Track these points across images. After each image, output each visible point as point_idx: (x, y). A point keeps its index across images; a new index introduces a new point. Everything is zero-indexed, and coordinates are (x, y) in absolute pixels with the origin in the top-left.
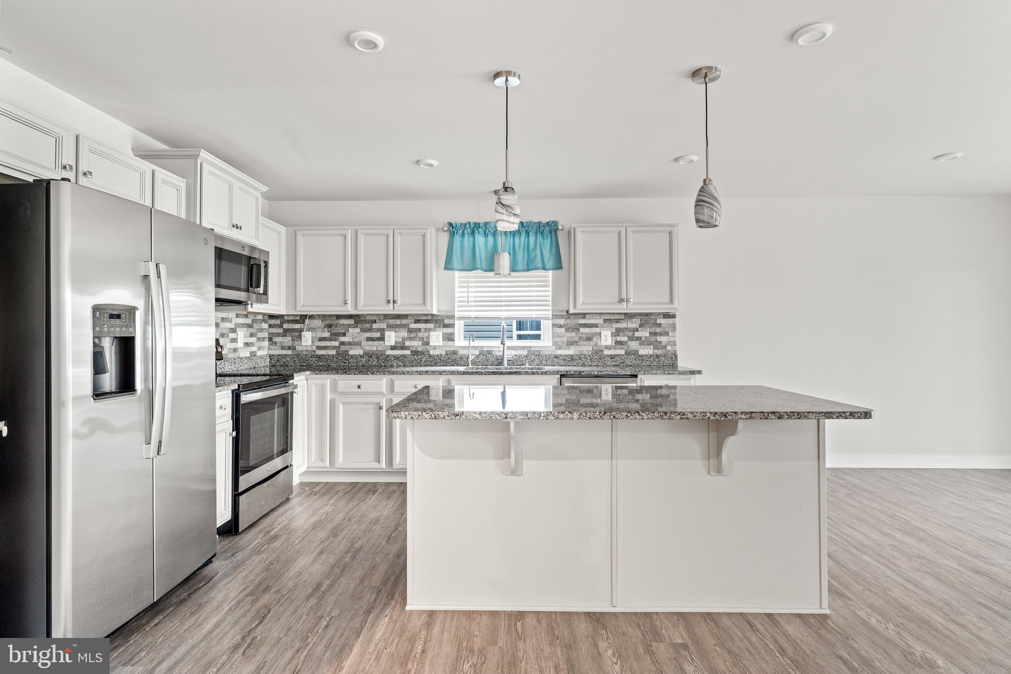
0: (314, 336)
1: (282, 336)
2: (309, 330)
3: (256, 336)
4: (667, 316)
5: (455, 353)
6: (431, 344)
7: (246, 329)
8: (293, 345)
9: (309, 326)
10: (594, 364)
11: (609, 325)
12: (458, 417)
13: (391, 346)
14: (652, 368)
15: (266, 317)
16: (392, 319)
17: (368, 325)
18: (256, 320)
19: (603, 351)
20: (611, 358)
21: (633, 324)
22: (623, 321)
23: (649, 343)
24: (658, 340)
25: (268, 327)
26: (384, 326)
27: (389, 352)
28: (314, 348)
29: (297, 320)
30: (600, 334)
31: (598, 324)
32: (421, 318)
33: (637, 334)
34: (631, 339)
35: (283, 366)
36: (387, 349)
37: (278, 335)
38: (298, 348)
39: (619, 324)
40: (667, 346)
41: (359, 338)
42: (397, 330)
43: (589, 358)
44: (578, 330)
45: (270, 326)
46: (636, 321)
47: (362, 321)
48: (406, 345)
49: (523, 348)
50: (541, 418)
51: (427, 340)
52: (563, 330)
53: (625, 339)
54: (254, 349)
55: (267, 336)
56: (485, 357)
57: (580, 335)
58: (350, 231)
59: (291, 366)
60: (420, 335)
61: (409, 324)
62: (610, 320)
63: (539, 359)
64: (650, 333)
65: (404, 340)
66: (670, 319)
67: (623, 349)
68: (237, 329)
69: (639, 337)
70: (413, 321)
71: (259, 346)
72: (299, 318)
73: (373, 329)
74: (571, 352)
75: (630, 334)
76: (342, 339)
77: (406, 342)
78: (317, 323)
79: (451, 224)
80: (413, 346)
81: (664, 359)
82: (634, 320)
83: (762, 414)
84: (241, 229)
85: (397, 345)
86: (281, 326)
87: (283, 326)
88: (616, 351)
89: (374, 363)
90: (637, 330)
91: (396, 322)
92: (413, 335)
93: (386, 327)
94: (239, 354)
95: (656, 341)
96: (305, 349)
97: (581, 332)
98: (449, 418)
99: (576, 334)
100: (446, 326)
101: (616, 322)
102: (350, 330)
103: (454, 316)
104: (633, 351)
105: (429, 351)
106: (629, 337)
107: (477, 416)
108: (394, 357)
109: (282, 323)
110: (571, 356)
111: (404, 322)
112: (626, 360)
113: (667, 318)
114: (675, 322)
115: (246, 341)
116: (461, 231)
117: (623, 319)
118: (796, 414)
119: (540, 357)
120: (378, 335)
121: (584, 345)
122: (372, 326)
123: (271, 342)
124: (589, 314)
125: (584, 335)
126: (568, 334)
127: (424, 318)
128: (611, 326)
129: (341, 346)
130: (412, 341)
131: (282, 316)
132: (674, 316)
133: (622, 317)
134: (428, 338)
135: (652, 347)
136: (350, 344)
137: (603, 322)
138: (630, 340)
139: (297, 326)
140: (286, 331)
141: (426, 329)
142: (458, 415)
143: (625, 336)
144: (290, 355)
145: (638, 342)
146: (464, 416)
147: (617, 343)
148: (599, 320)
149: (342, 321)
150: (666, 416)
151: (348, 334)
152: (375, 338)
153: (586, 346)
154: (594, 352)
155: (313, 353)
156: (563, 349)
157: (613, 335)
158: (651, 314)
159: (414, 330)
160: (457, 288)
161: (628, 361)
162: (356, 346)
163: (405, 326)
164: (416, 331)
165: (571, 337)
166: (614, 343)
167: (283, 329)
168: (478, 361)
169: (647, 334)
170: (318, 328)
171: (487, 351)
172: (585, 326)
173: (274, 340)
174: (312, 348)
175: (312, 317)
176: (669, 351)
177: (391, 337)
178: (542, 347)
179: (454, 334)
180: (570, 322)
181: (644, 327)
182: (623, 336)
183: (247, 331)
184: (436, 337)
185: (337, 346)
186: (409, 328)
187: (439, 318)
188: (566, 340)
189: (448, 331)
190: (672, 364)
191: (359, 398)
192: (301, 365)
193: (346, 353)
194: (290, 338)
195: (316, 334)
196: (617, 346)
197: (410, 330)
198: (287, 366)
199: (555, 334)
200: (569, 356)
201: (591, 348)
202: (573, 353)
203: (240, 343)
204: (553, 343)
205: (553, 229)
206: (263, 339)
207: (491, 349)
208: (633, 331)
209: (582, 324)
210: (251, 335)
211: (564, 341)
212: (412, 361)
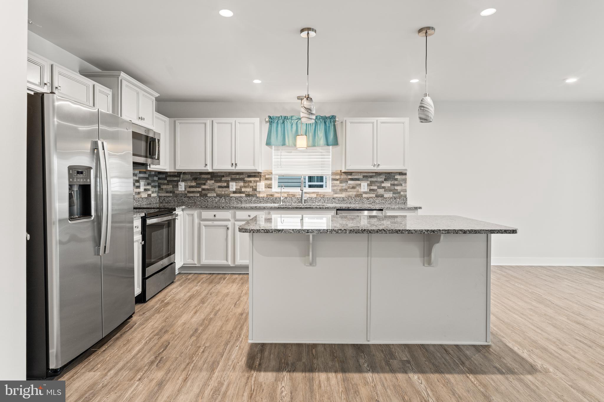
0: (186, 185)
1: (166, 185)
2: (183, 181)
3: (151, 185)
4: (401, 174)
5: (272, 195)
6: (258, 190)
7: (145, 180)
8: (173, 190)
9: (183, 179)
10: (357, 203)
13: (233, 191)
14: (392, 205)
15: (157, 174)
16: (234, 175)
17: (219, 178)
18: (151, 175)
19: (362, 195)
20: (367, 199)
21: (379, 179)
23: (390, 190)
25: (157, 179)
27: (232, 195)
28: (186, 192)
29: (175, 175)
30: (360, 185)
31: (359, 178)
32: (252, 175)
33: (383, 185)
34: (379, 187)
35: (167, 203)
36: (231, 193)
37: (164, 184)
38: (176, 192)
39: (372, 178)
40: (401, 192)
41: (214, 186)
42: (237, 181)
44: (347, 182)
45: (159, 179)
46: (382, 177)
47: (216, 176)
48: (242, 191)
49: (313, 193)
50: (328, 233)
51: (256, 188)
52: (338, 182)
53: (375, 188)
54: (150, 192)
55: (157, 185)
56: (290, 198)
57: (348, 185)
58: (208, 121)
59: (172, 203)
60: (251, 184)
61: (244, 178)
62: (367, 176)
63: (323, 200)
64: (391, 184)
65: (241, 187)
66: (403, 176)
67: (374, 194)
68: (140, 180)
69: (384, 187)
70: (247, 176)
71: (153, 190)
72: (177, 174)
73: (222, 181)
75: (378, 184)
76: (204, 187)
77: (242, 189)
78: (188, 177)
79: (270, 117)
80: (246, 191)
81: (399, 200)
82: (381, 176)
84: (144, 120)
85: (237, 191)
86: (165, 179)
87: (167, 179)
88: (370, 195)
89: (223, 201)
90: (383, 182)
91: (236, 177)
92: (247, 185)
93: (230, 180)
94: (141, 195)
95: (395, 189)
96: (181, 192)
97: (348, 183)
99: (346, 184)
100: (266, 179)
101: (370, 178)
102: (208, 181)
103: (272, 173)
104: (380, 195)
105: (256, 195)
106: (378, 187)
107: (291, 231)
108: (235, 198)
109: (166, 177)
110: (343, 198)
111: (241, 176)
112: (376, 200)
113: (401, 175)
114: (406, 178)
115: (145, 188)
116: (277, 121)
117: (374, 176)
119: (324, 199)
120: (225, 184)
121: (351, 191)
122: (222, 179)
123: (160, 189)
124: (354, 172)
125: (351, 185)
126: (341, 185)
127: (254, 174)
128: (367, 180)
129: (202, 191)
130: (246, 188)
131: (167, 173)
132: (405, 174)
133: (374, 174)
134: (256, 186)
135: (392, 192)
136: (208, 190)
137: (362, 178)
138: (379, 189)
139: (176, 179)
140: (169, 181)
141: (254, 181)
142: (280, 231)
144: (171, 196)
145: (384, 189)
147: (371, 190)
148: (360, 176)
149: (203, 176)
150: (400, 231)
151: (207, 184)
152: (224, 186)
153: (352, 192)
154: (357, 196)
155: (185, 195)
156: (338, 194)
157: (368, 185)
158: (392, 173)
159: (247, 182)
160: (274, 156)
161: (377, 201)
162: (212, 191)
163: (242, 180)
164: (248, 182)
165: (343, 186)
166: (369, 191)
167: (167, 180)
168: (286, 201)
169: (389, 185)
170: (189, 180)
171: (292, 195)
172: (352, 179)
173: (162, 187)
174: (185, 192)
175: (184, 173)
176: (402, 195)
177: (233, 186)
178: (325, 193)
179: (272, 184)
180: (342, 177)
181: (387, 180)
182: (374, 186)
183: (146, 182)
184: (261, 186)
185: (200, 191)
186: (244, 181)
187: (262, 174)
188: (340, 188)
189: (268, 182)
190: (404, 203)
191: (215, 223)
192: (178, 203)
193: (206, 195)
194: (171, 186)
195: (187, 184)
196: (371, 192)
197: (245, 182)
198: (170, 203)
199: (334, 185)
200: (341, 198)
201: (355, 193)
202: (344, 196)
203: (142, 189)
204: (332, 190)
205: (332, 120)
206: (154, 187)
207: (294, 193)
208: (380, 183)
209: (350, 179)
210: (148, 184)
211: (338, 189)
212: (246, 201)
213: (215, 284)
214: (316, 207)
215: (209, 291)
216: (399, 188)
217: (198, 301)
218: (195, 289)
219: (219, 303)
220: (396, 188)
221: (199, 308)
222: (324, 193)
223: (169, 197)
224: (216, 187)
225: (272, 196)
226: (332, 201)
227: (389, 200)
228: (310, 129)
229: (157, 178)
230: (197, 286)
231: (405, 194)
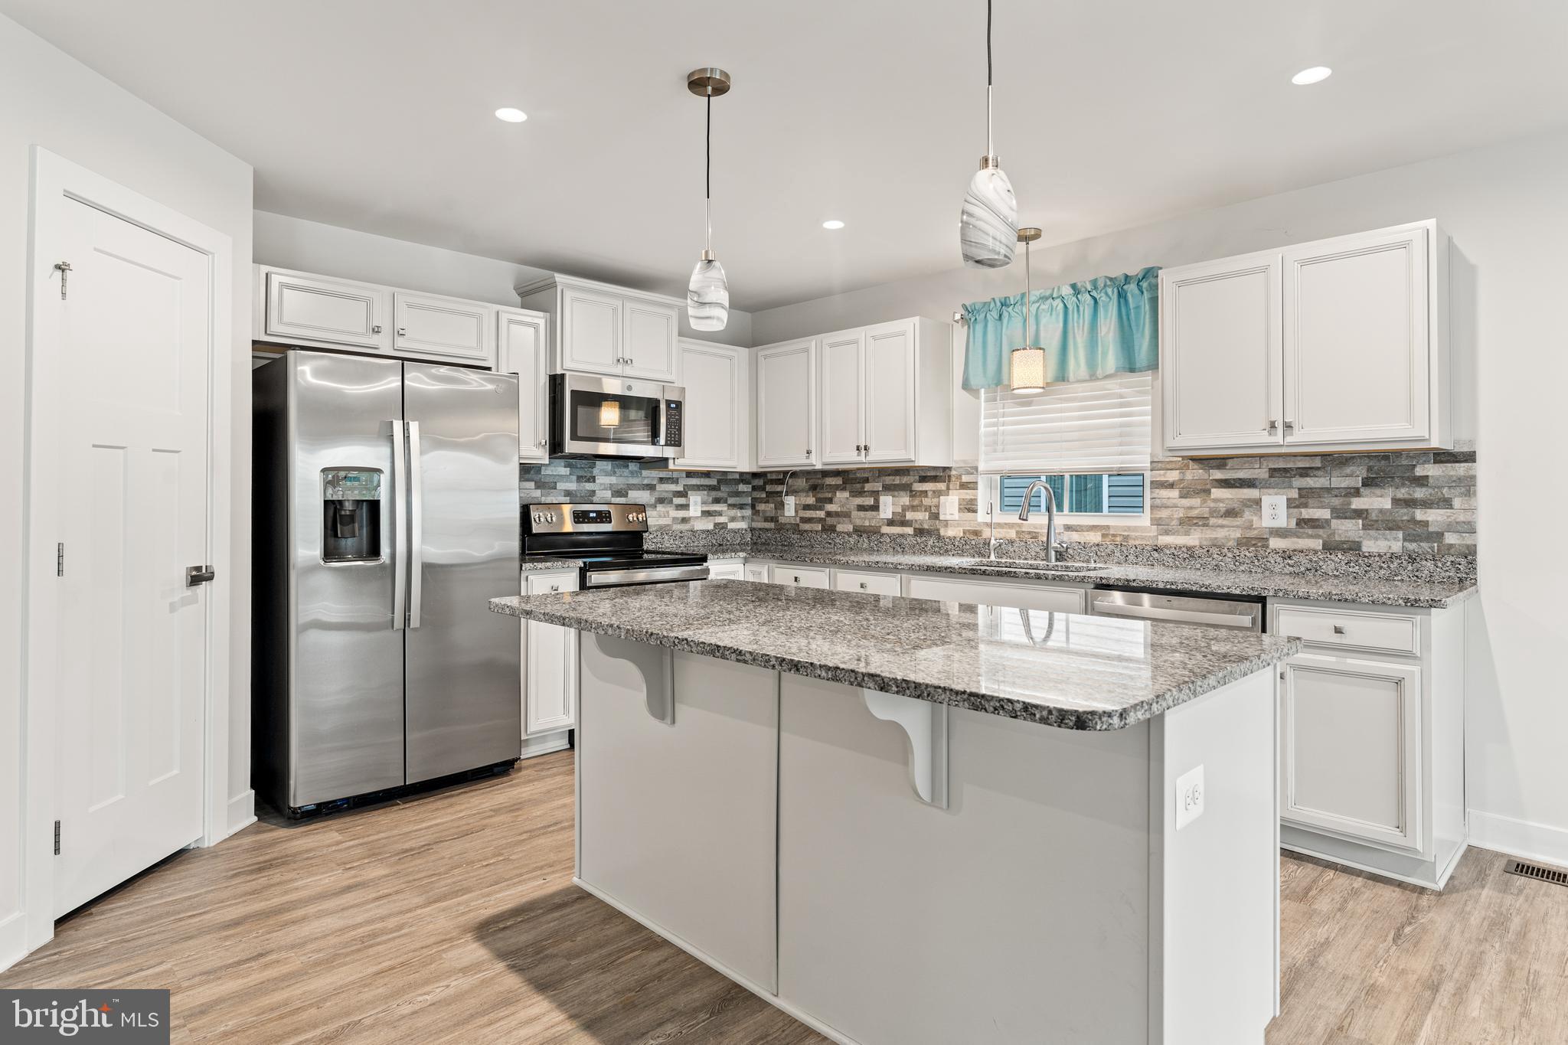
0: (797, 503)
1: (765, 503)
2: (793, 493)
3: (730, 502)
4: (1442, 457)
5: (976, 533)
6: (942, 517)
7: (706, 492)
8: (776, 515)
9: (793, 488)
10: (1242, 568)
11: (1284, 482)
13: (888, 520)
14: (1396, 586)
15: (748, 476)
16: (889, 475)
17: (858, 486)
18: (727, 480)
19: (1267, 539)
20: (1284, 558)
21: (1339, 481)
22: (1320, 473)
23: (1390, 525)
24: (1419, 518)
25: (750, 490)
26: (878, 486)
27: (886, 530)
28: (798, 519)
29: (779, 479)
30: (1258, 502)
31: (1255, 479)
32: (929, 474)
33: (1357, 503)
34: (1341, 513)
35: (764, 544)
36: (882, 525)
37: (761, 500)
38: (782, 520)
39: (1308, 479)
40: (1445, 533)
42: (896, 493)
43: (1230, 555)
44: (1208, 492)
45: (754, 488)
46: (1353, 472)
47: (852, 479)
48: (907, 518)
49: (1093, 528)
51: (937, 511)
52: (1174, 493)
53: (1324, 514)
54: (722, 520)
55: (750, 502)
56: (1023, 544)
57: (1212, 505)
58: (813, 343)
59: (772, 546)
60: (926, 501)
61: (912, 484)
62: (1285, 470)
63: (1121, 552)
64: (1396, 501)
65: (905, 509)
66: (1457, 465)
67: (1318, 537)
68: (689, 492)
69: (1362, 510)
70: (917, 478)
71: (733, 515)
72: (782, 477)
73: (865, 492)
74: (1189, 539)
75: (1337, 502)
76: (830, 507)
77: (907, 513)
78: (801, 483)
79: (965, 308)
80: (916, 521)
81: (1432, 568)
82: (1348, 470)
85: (895, 519)
86: (764, 488)
87: (766, 488)
88: (1300, 541)
90: (1357, 493)
91: (894, 481)
92: (916, 502)
93: (881, 489)
94: (693, 526)
95: (1413, 521)
96: (788, 521)
97: (1212, 497)
99: (1204, 501)
100: (964, 486)
101: (1301, 476)
102: (838, 494)
103: (976, 468)
104: (1344, 542)
105: (938, 530)
106: (1334, 510)
108: (891, 537)
109: (765, 484)
110: (1189, 548)
111: (905, 480)
112: (1321, 563)
113: (1448, 462)
114: (1471, 473)
115: (707, 509)
116: (983, 315)
117: (1318, 469)
119: (1123, 548)
120: (871, 501)
121: (1222, 526)
122: (864, 488)
123: (754, 511)
124: (1232, 457)
125: (1221, 505)
126: (1186, 502)
127: (932, 473)
128: (1286, 485)
130: (914, 511)
131: (765, 474)
132: (1468, 458)
133: (1317, 463)
134: (938, 506)
135: (1400, 534)
136: (837, 514)
137: (1267, 476)
138: (1338, 517)
139: (780, 488)
140: (770, 494)
141: (934, 492)
143: (1322, 507)
144: (771, 530)
145: (1360, 521)
147: (1302, 523)
148: (1258, 471)
149: (828, 481)
151: (835, 500)
152: (868, 506)
153: (1227, 529)
154: (1244, 543)
155: (795, 528)
156: (1173, 534)
157: (1291, 504)
158: (1398, 454)
159: (918, 494)
160: (984, 419)
161: (1328, 567)
162: (844, 519)
163: (907, 488)
164: (920, 496)
165: (1191, 508)
166: (1293, 524)
167: (767, 492)
168: (1012, 550)
169: (1387, 504)
170: (802, 491)
171: (1029, 533)
172: (1226, 484)
173: (757, 508)
174: (796, 521)
175: (794, 474)
176: (1451, 546)
177: (889, 506)
178: (1129, 528)
179: (976, 500)
180: (1189, 475)
181: (1377, 485)
182: (1319, 508)
183: (708, 495)
184: (950, 505)
185: (823, 518)
186: (911, 491)
187: (953, 473)
188: (1180, 514)
189: (967, 494)
190: (1457, 580)
192: (782, 545)
193: (832, 529)
194: (772, 506)
195: (800, 499)
196: (1301, 530)
197: (913, 494)
198: (768, 544)
199: (1158, 502)
200: (1184, 549)
201: (1236, 534)
202: (1197, 543)
203: (695, 510)
204: (1152, 519)
206: (741, 507)
207: (1036, 528)
208: (1345, 496)
209: (1216, 480)
210: (717, 501)
211: (1175, 516)
212: (914, 547)
214: (1027, 573)
216: (1434, 517)
220: (1420, 515)
222: (1125, 531)
223: (767, 530)
224: (853, 508)
225: (976, 535)
226: (1151, 558)
227: (1385, 566)
229: (750, 486)
231: (1469, 542)
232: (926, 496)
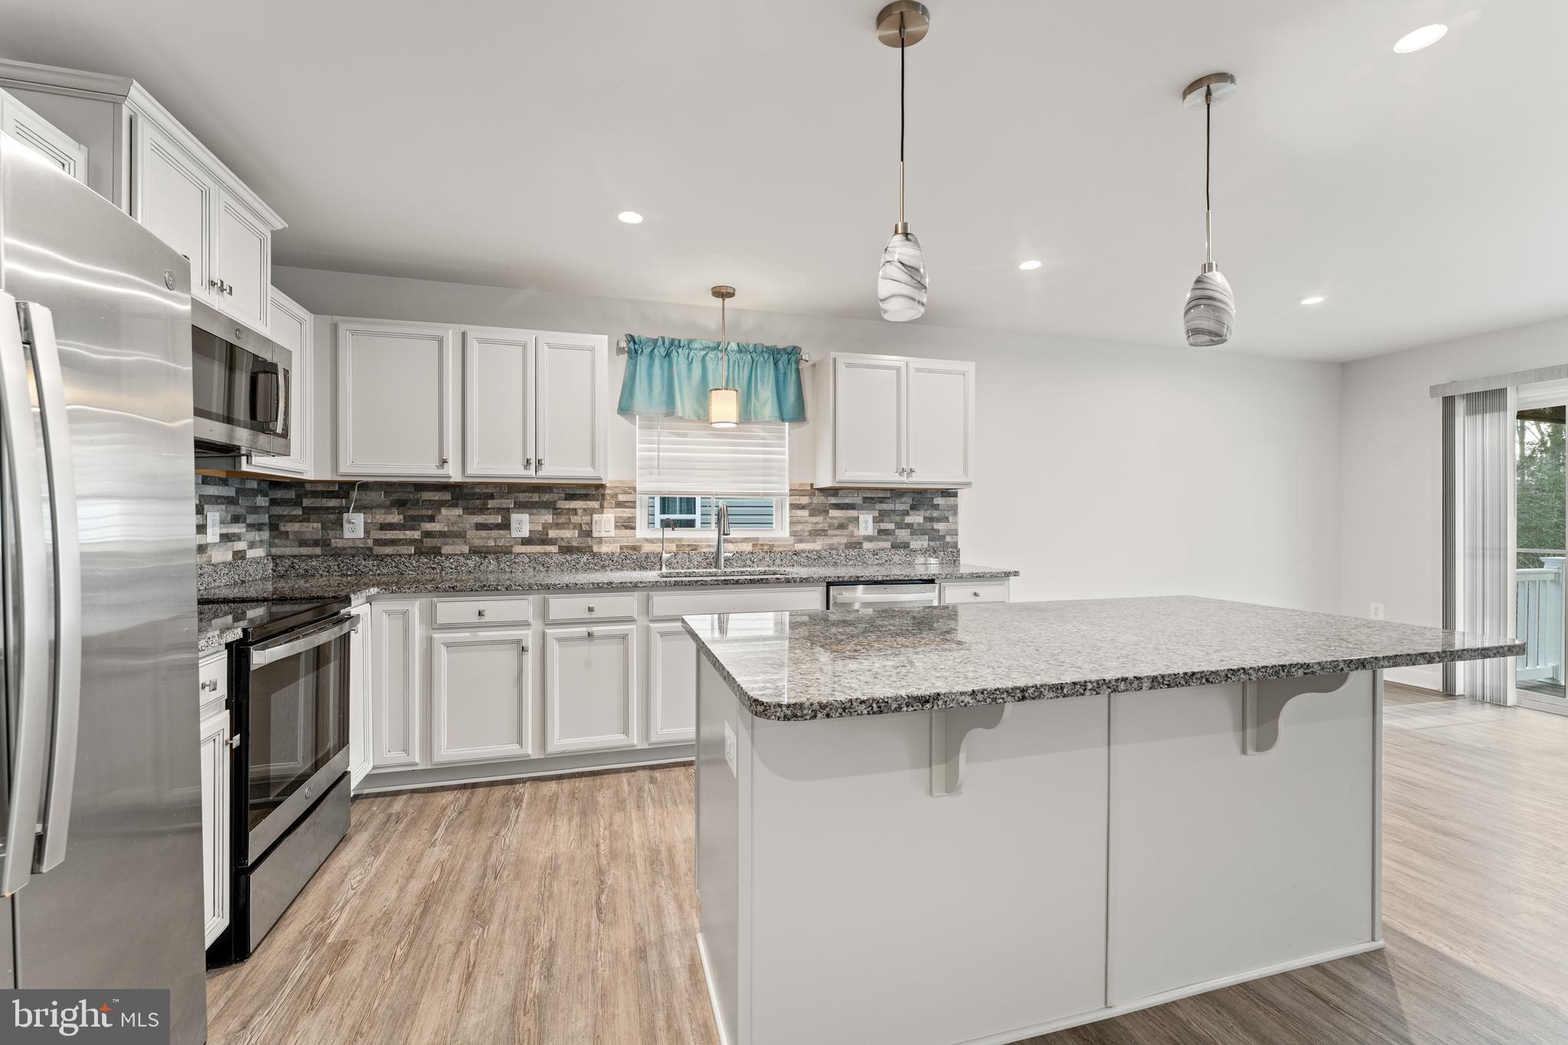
0: (369, 521)
1: (300, 522)
2: (358, 509)
3: (244, 521)
4: (948, 493)
5: (635, 548)
6: (595, 534)
7: (223, 507)
8: (325, 538)
9: (357, 504)
11: (870, 507)
12: (928, 706)
13: (522, 539)
15: (265, 486)
16: (524, 492)
17: (478, 502)
18: (245, 489)
19: (862, 543)
20: (873, 555)
21: (902, 505)
22: (890, 501)
23: (923, 532)
24: (935, 528)
25: (267, 505)
26: (508, 503)
27: (518, 549)
28: (370, 543)
29: (332, 492)
30: (857, 519)
31: (854, 504)
32: (578, 492)
33: (908, 520)
34: (900, 525)
35: (303, 576)
36: (516, 544)
37: (292, 519)
38: (336, 543)
39: (883, 504)
40: (947, 536)
41: (460, 525)
42: (535, 511)
43: (843, 554)
44: (827, 512)
45: (274, 502)
46: (906, 501)
47: (467, 494)
48: (550, 536)
49: (745, 540)
51: (588, 529)
52: (806, 513)
53: (891, 526)
54: (241, 546)
55: (267, 521)
56: (686, 555)
57: (830, 521)
59: (322, 575)
60: (575, 519)
61: (555, 501)
62: (872, 498)
63: (770, 558)
64: (925, 518)
65: (546, 527)
66: (951, 498)
67: (888, 540)
68: (206, 506)
69: (910, 523)
70: (563, 495)
71: (252, 539)
72: (337, 488)
73: (488, 509)
74: (817, 545)
75: (898, 519)
76: (429, 526)
77: (550, 532)
78: (377, 497)
79: (631, 339)
80: (562, 539)
81: (942, 555)
82: (904, 500)
83: (1409, 658)
84: (230, 293)
85: (533, 536)
86: (297, 502)
87: (302, 503)
88: (879, 543)
89: (491, 567)
90: (907, 513)
91: (531, 497)
92: (562, 520)
93: (512, 506)
94: (211, 556)
95: (933, 529)
96: (351, 544)
97: (830, 515)
98: (911, 709)
99: (825, 519)
100: (620, 505)
101: (880, 503)
102: (444, 511)
103: (634, 489)
104: (901, 543)
105: (591, 547)
106: (896, 524)
108: (529, 557)
109: (300, 495)
110: (818, 552)
111: (546, 497)
112: (893, 557)
113: (946, 496)
114: (956, 503)
115: (224, 531)
116: (650, 349)
117: (888, 498)
118: (1449, 653)
119: (772, 554)
120: (499, 519)
121: (836, 536)
122: (487, 504)
123: (275, 533)
124: (843, 488)
125: (835, 521)
126: (814, 519)
127: (583, 492)
128: (872, 508)
129: (425, 540)
130: (560, 529)
131: (300, 483)
132: (955, 495)
133: (887, 494)
134: (591, 524)
135: (927, 537)
136: (442, 534)
137: (861, 502)
138: (899, 528)
139: (333, 503)
140: (307, 511)
141: (585, 510)
142: (927, 701)
143: (891, 522)
144: (318, 556)
145: (909, 530)
146: (940, 703)
147: (881, 532)
148: (856, 498)
149: (427, 496)
150: (1284, 671)
151: (439, 517)
152: (493, 524)
153: (839, 537)
154: (850, 546)
155: (367, 553)
156: (805, 542)
157: (876, 520)
158: (926, 490)
159: (564, 511)
160: (639, 443)
161: (896, 559)
162: (455, 539)
163: (551, 506)
164: (567, 513)
165: (816, 523)
166: (876, 533)
167: (303, 508)
168: (675, 561)
169: (921, 521)
170: (379, 506)
171: (689, 546)
172: (838, 507)
173: (282, 529)
174: (366, 543)
175: (364, 486)
176: (948, 542)
177: (522, 524)
178: (774, 539)
179: (635, 518)
180: (815, 500)
181: (917, 509)
182: (889, 522)
183: (227, 511)
184: (605, 523)
185: (417, 540)
186: (555, 509)
187: (608, 491)
188: (809, 527)
189: (625, 513)
190: (953, 562)
191: (480, 634)
192: (343, 575)
193: (436, 551)
194: (318, 525)
195: (374, 517)
196: (881, 537)
197: (556, 511)
198: (313, 576)
199: (794, 519)
200: (815, 553)
201: (845, 540)
202: (820, 548)
203: (212, 535)
204: (790, 532)
205: (793, 359)
206: (259, 527)
207: (695, 542)
208: (902, 515)
209: (833, 504)
210: (236, 519)
211: (806, 529)
212: (562, 564)
213: (495, 829)
215: (485, 860)
216: (940, 526)
217: (459, 914)
218: (433, 860)
219: (541, 912)
220: (936, 526)
221: (472, 948)
223: (310, 557)
224: (468, 526)
225: (636, 550)
228: (736, 376)
230: (433, 845)
231: (955, 540)
232: (576, 514)
